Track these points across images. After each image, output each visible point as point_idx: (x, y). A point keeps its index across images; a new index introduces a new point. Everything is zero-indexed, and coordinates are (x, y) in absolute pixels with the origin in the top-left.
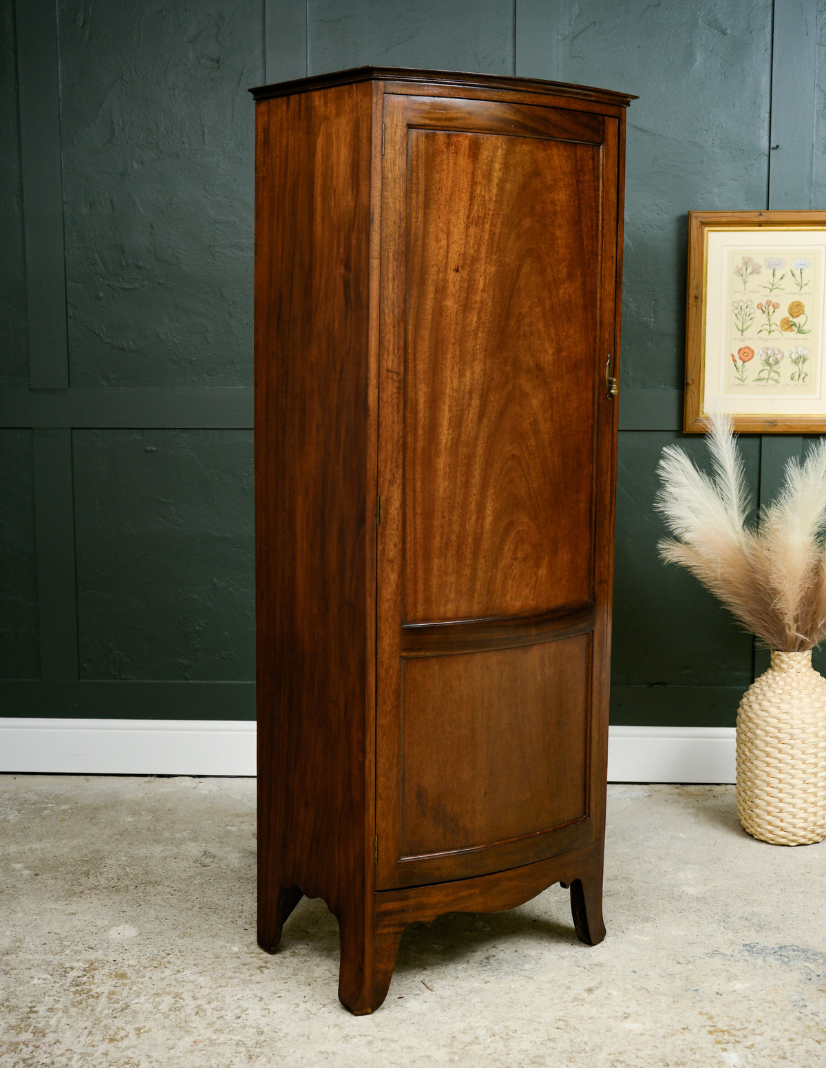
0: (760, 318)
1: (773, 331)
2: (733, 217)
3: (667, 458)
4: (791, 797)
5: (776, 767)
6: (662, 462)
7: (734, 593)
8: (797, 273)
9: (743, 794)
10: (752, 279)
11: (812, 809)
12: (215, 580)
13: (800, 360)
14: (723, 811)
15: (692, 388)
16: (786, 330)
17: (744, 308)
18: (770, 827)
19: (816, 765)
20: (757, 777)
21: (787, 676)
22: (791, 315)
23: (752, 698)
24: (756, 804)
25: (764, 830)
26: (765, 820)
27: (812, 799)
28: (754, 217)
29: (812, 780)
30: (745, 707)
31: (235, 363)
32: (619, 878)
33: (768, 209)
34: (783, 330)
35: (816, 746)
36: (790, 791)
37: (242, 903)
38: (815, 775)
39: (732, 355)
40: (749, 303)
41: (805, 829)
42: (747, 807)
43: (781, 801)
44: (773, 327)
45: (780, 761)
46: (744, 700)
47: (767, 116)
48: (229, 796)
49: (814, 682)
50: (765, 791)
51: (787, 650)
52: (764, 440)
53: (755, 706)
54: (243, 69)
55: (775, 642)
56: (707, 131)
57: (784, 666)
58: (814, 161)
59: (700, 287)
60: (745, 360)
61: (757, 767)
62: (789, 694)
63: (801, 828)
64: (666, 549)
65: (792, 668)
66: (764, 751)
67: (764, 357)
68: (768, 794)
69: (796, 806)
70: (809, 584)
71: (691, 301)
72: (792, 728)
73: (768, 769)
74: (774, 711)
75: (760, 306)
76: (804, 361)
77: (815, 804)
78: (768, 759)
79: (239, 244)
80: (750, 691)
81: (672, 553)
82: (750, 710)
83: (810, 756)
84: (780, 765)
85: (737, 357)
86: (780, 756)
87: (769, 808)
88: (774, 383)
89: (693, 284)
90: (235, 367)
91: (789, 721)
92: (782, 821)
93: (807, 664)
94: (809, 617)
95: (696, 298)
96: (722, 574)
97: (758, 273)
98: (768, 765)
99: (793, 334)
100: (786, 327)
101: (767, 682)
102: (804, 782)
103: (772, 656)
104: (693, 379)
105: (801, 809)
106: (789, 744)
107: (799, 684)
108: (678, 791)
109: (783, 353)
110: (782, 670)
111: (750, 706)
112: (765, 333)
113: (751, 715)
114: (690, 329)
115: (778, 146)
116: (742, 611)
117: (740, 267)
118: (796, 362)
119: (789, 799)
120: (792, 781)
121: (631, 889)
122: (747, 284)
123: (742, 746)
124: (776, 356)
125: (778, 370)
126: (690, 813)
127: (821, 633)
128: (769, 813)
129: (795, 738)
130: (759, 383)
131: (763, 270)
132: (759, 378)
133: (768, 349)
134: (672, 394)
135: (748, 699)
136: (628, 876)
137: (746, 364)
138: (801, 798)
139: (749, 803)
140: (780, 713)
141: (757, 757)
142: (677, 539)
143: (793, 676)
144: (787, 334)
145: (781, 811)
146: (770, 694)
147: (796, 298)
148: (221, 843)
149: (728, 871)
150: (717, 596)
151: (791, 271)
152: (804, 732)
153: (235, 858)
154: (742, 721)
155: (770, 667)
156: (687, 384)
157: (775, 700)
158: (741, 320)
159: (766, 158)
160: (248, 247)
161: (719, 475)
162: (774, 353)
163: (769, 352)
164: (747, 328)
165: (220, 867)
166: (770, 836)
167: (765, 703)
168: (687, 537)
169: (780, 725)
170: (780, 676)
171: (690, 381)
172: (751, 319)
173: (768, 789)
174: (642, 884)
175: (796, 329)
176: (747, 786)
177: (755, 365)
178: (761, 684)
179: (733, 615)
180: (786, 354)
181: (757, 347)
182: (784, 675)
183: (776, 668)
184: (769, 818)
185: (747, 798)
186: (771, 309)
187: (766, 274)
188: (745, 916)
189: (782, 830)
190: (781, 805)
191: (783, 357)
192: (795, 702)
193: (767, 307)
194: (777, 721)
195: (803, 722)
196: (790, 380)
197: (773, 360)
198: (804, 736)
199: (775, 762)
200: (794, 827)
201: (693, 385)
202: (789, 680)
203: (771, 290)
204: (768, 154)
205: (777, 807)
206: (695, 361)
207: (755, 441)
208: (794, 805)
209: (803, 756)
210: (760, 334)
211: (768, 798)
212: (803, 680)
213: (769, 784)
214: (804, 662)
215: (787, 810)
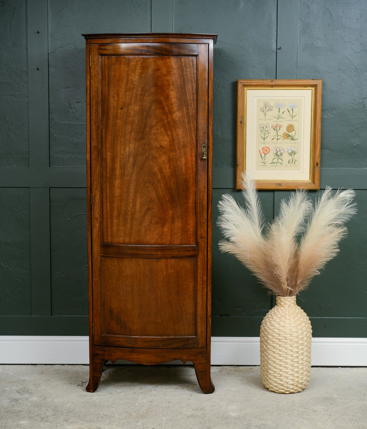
0: (273, 133)
1: (279, 139)
2: (259, 82)
3: (224, 200)
4: (286, 369)
5: (278, 354)
6: (220, 202)
7: (258, 267)
8: (291, 110)
10: (268, 113)
11: (296, 375)
12: (2, 264)
13: (293, 153)
14: (256, 378)
15: (239, 167)
16: (285, 138)
17: (265, 127)
18: (276, 385)
19: (297, 352)
20: (269, 359)
21: (284, 309)
22: (288, 131)
23: (267, 320)
24: (269, 373)
25: (273, 386)
26: (273, 380)
27: (296, 370)
28: (269, 82)
29: (296, 360)
30: (264, 324)
31: (12, 154)
32: (198, 409)
33: (276, 79)
34: (284, 139)
35: (297, 343)
36: (285, 366)
37: (6, 423)
38: (297, 357)
39: (259, 151)
40: (267, 125)
41: (293, 385)
42: (265, 375)
43: (281, 371)
44: (279, 137)
45: (280, 351)
46: (263, 321)
47: (275, 33)
48: (7, 374)
49: (297, 311)
50: (273, 366)
51: (284, 296)
52: (276, 193)
53: (268, 324)
54: (16, 7)
55: (277, 291)
56: (246, 40)
57: (282, 303)
58: (298, 55)
59: (243, 117)
60: (266, 153)
61: (269, 354)
62: (285, 317)
63: (291, 384)
64: (222, 245)
65: (286, 304)
66: (272, 346)
67: (275, 152)
68: (275, 367)
70: (292, 262)
71: (239, 124)
72: (285, 334)
73: (274, 355)
74: (277, 325)
75: (272, 126)
76: (295, 154)
77: (297, 372)
78: (274, 350)
79: (14, 94)
80: (266, 317)
81: (225, 247)
83: (295, 348)
84: (280, 353)
85: (262, 152)
86: (280, 348)
87: (275, 375)
88: (280, 165)
89: (239, 115)
90: (12, 156)
91: (284, 331)
92: (281, 381)
94: (294, 278)
95: (241, 122)
96: (250, 258)
97: (271, 110)
98: (274, 352)
99: (289, 141)
101: (274, 312)
102: (292, 361)
103: (277, 299)
104: (240, 163)
105: (291, 375)
106: (284, 342)
107: (289, 312)
108: (235, 369)
109: (284, 150)
110: (282, 306)
111: (266, 324)
112: (275, 140)
113: (266, 328)
114: (238, 137)
115: (280, 48)
116: (262, 277)
117: (262, 107)
118: (290, 154)
119: (285, 370)
120: (286, 361)
121: (204, 414)
122: (266, 116)
124: (281, 151)
125: (282, 158)
126: (239, 379)
127: (300, 287)
128: (275, 377)
129: (287, 339)
130: (273, 165)
131: (274, 109)
132: (273, 162)
133: (277, 148)
134: (230, 170)
135: (265, 320)
136: (203, 408)
137: (266, 155)
138: (290, 369)
139: (266, 372)
140: (280, 326)
141: (269, 349)
142: (228, 240)
143: (287, 308)
144: (286, 140)
145: (281, 376)
146: (275, 317)
147: (290, 123)
149: (253, 405)
150: (249, 269)
151: (288, 109)
152: (291, 336)
153: (6, 402)
155: (276, 304)
156: (237, 165)
157: (278, 320)
158: (263, 133)
159: (276, 54)
160: (18, 96)
161: (249, 209)
162: (280, 150)
163: (277, 149)
164: (266, 137)
166: (276, 388)
167: (273, 322)
168: (232, 239)
169: (279, 333)
170: (280, 309)
171: (239, 164)
172: (269, 133)
173: (275, 365)
174: (210, 412)
175: (291, 138)
176: (265, 364)
177: (270, 156)
178: (271, 313)
179: (257, 278)
180: (286, 150)
181: (272, 147)
182: (282, 308)
183: (279, 305)
184: (275, 379)
185: (265, 370)
186: (278, 128)
187: (276, 111)
188: (258, 425)
189: (282, 385)
190: (281, 373)
191: (284, 152)
192: (287, 321)
193: (276, 127)
194: (278, 331)
195: (291, 331)
196: (288, 163)
197: (279, 153)
198: (291, 338)
199: (277, 351)
200: (288, 384)
201: (240, 165)
202: (284, 310)
203: (278, 119)
204: (276, 52)
205: (279, 374)
206: (241, 153)
207: (272, 194)
208: (287, 373)
209: (291, 348)
210: (273, 140)
211: (275, 370)
212: (291, 310)
213: (275, 362)
214: (292, 301)
215: (284, 375)
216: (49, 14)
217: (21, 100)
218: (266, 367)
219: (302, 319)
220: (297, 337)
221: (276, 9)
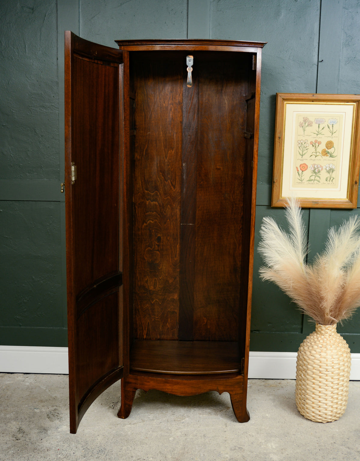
0: (311, 149)
1: (318, 156)
2: (299, 96)
3: (265, 223)
4: (325, 400)
5: (318, 385)
8: (331, 126)
9: (299, 396)
10: (308, 129)
11: (335, 406)
12: (33, 277)
13: (331, 171)
16: (324, 155)
17: (303, 143)
18: (313, 414)
19: (338, 384)
20: (307, 389)
21: (324, 337)
22: (327, 148)
23: (306, 348)
24: (306, 402)
25: (311, 415)
27: (336, 401)
28: (310, 96)
29: (336, 391)
31: (42, 167)
33: (316, 93)
34: (323, 155)
35: (339, 374)
36: (325, 397)
38: (338, 389)
39: (297, 168)
40: (306, 141)
41: (331, 416)
42: (301, 403)
43: (320, 402)
44: (318, 154)
46: (302, 348)
47: (317, 45)
49: (338, 340)
50: (312, 396)
51: (325, 324)
52: (311, 210)
53: (308, 353)
54: (46, 14)
56: (286, 51)
57: (323, 332)
58: (340, 69)
59: (282, 132)
60: (303, 170)
61: (308, 384)
62: (326, 347)
64: (264, 273)
65: (327, 333)
66: (312, 377)
67: (313, 169)
68: (313, 398)
69: (328, 405)
71: (277, 139)
72: (327, 365)
74: (318, 356)
75: (311, 143)
76: (332, 172)
77: (337, 403)
78: (314, 381)
79: (44, 106)
80: (304, 343)
81: (267, 275)
82: (305, 354)
83: (335, 380)
84: (320, 384)
85: (299, 169)
86: (320, 379)
87: (314, 405)
88: (317, 182)
89: (278, 131)
90: (42, 169)
91: (326, 362)
92: (320, 411)
93: (334, 331)
94: (338, 309)
95: (279, 138)
96: (293, 286)
97: (311, 126)
98: (314, 383)
99: (328, 158)
100: (324, 154)
101: (314, 340)
102: (332, 393)
103: (316, 326)
104: (277, 180)
105: (330, 406)
106: (325, 374)
107: (330, 342)
109: (322, 167)
110: (322, 334)
111: (305, 353)
112: (313, 157)
113: (305, 357)
114: (276, 154)
115: (322, 60)
116: (301, 303)
117: (302, 122)
118: (328, 172)
120: (326, 392)
122: (305, 131)
123: (300, 372)
124: (319, 168)
125: (319, 175)
126: (271, 399)
128: (313, 407)
129: (328, 371)
130: (310, 182)
131: (314, 124)
132: (310, 179)
133: (315, 165)
134: (266, 187)
135: (304, 348)
136: (242, 447)
137: (304, 172)
138: (330, 401)
139: (303, 401)
140: (321, 358)
141: (308, 379)
142: (271, 268)
143: (327, 337)
144: (325, 157)
145: (320, 407)
146: (315, 347)
147: (330, 139)
148: (30, 421)
150: (290, 296)
151: (328, 125)
152: (333, 368)
154: (300, 359)
155: (315, 331)
156: (274, 182)
157: (318, 350)
158: (302, 150)
159: (317, 67)
160: (48, 107)
161: (293, 234)
163: (315, 166)
164: (305, 154)
165: (25, 440)
166: (313, 418)
167: (313, 352)
168: (276, 267)
169: (320, 364)
170: (321, 337)
171: (275, 181)
172: (307, 149)
173: (313, 396)
175: (329, 155)
176: (302, 392)
177: (308, 174)
178: (310, 341)
180: (324, 167)
181: (310, 164)
182: (323, 337)
183: (319, 333)
184: (313, 410)
185: (302, 398)
186: (317, 144)
187: (315, 126)
189: (320, 416)
190: (320, 404)
191: (322, 169)
192: (329, 352)
193: (315, 143)
194: (319, 362)
195: (333, 363)
196: (325, 180)
197: (317, 171)
198: (333, 370)
199: (317, 382)
200: (326, 414)
201: (277, 183)
202: (325, 339)
203: (317, 135)
204: (317, 64)
205: (317, 405)
206: (278, 170)
207: (307, 211)
208: (326, 404)
209: (332, 380)
210: (311, 157)
211: (313, 400)
212: (333, 340)
213: (313, 393)
214: (333, 330)
215: (323, 406)
216: (81, 21)
217: (51, 111)
218: (303, 396)
219: (343, 350)
220: (339, 369)
221: (319, 19)
